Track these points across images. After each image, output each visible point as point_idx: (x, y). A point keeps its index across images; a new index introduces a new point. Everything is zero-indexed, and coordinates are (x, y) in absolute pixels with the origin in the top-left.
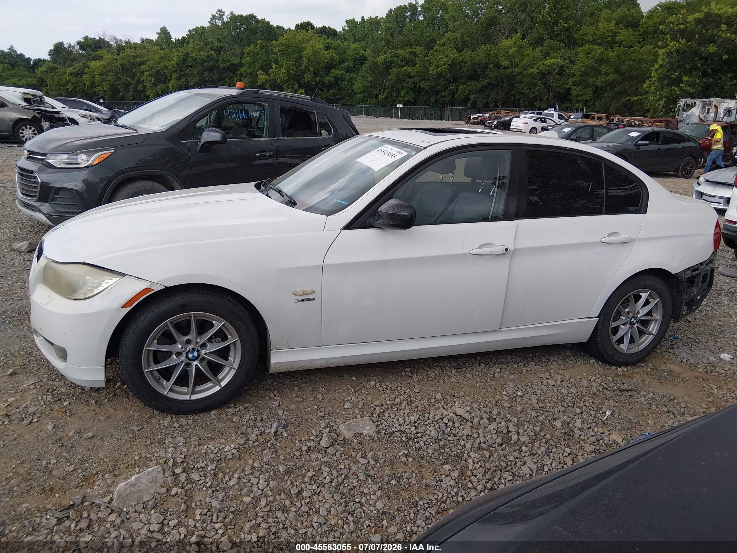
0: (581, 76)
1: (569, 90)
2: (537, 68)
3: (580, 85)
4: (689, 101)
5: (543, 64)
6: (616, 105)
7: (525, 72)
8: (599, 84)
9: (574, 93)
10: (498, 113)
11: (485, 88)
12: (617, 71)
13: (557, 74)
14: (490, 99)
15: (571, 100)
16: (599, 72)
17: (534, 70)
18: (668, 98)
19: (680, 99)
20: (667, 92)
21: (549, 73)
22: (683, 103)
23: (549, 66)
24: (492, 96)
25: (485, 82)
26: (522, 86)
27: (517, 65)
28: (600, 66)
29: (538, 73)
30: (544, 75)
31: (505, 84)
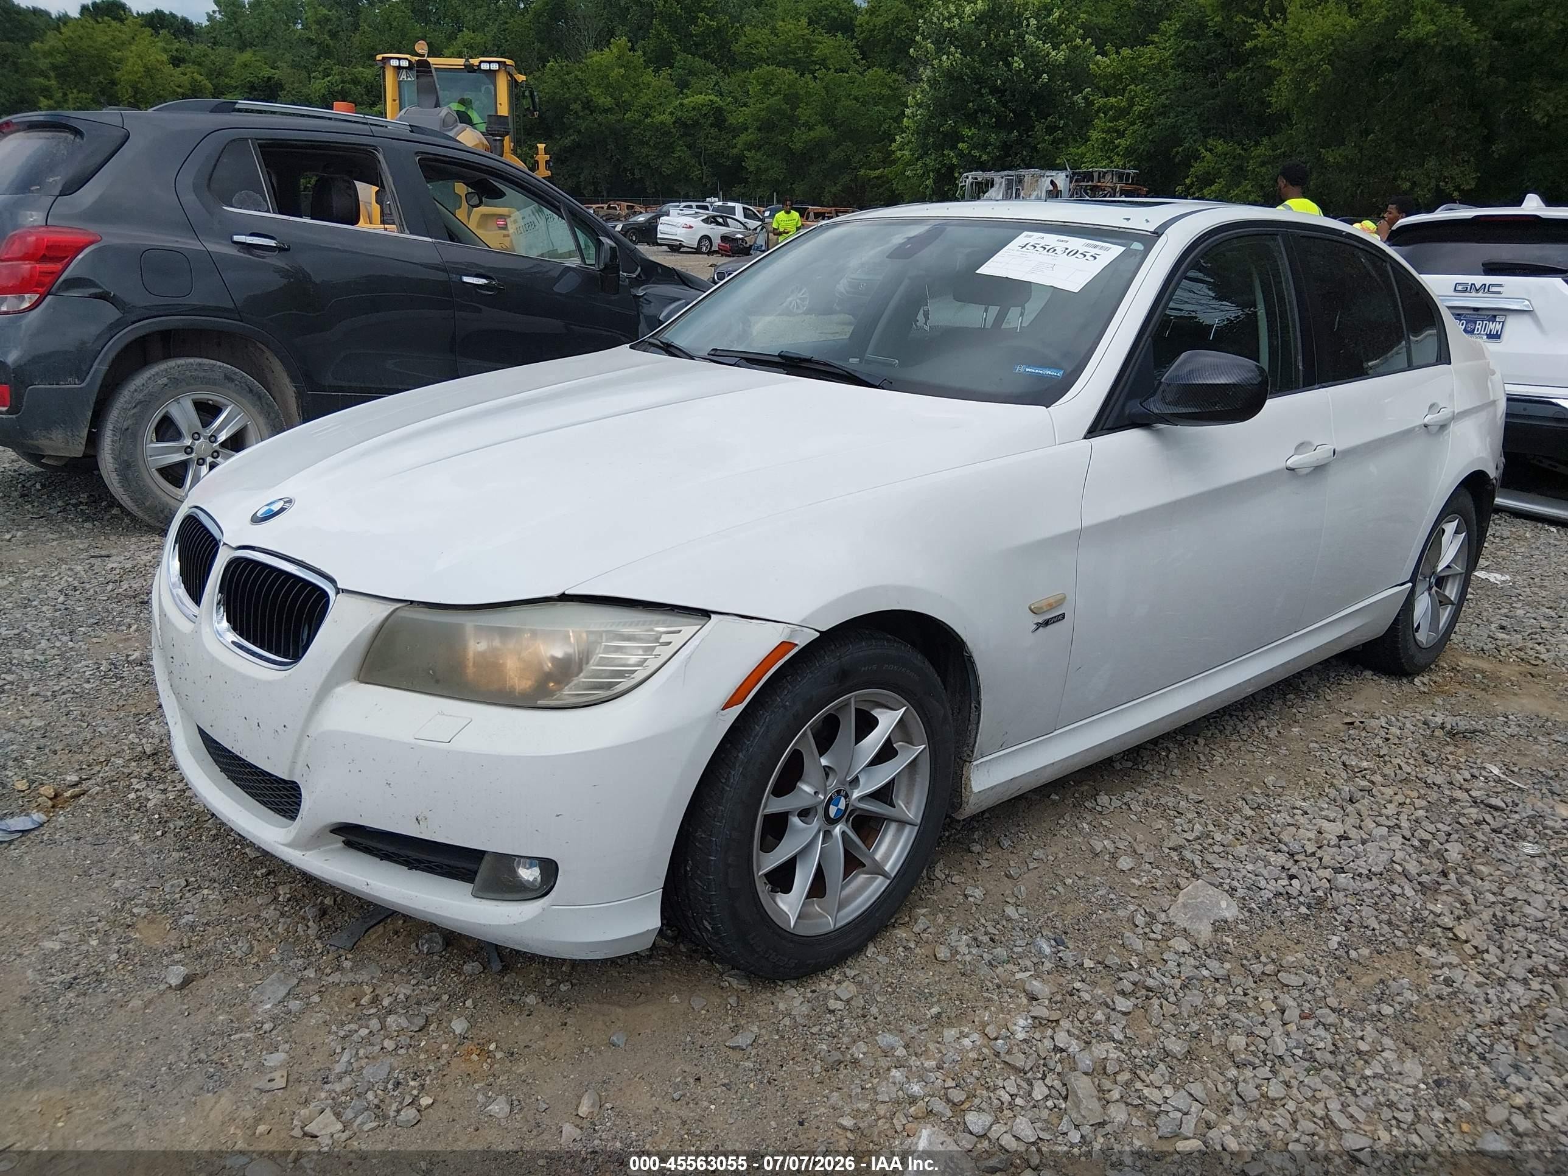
0: (759, 129)
1: (741, 158)
2: (671, 113)
3: (760, 148)
4: (981, 176)
5: (681, 105)
6: (834, 190)
7: (649, 120)
8: (798, 146)
9: (750, 165)
10: (609, 208)
11: (568, 155)
12: (828, 118)
13: (712, 125)
14: (582, 178)
15: (746, 181)
16: (793, 121)
17: (665, 118)
18: (938, 171)
19: (961, 174)
20: (935, 160)
21: (696, 123)
22: (969, 180)
23: (694, 109)
24: (586, 172)
25: (568, 142)
26: (645, 150)
27: (625, 107)
28: (794, 109)
29: (674, 123)
30: (687, 127)
31: (611, 146)
